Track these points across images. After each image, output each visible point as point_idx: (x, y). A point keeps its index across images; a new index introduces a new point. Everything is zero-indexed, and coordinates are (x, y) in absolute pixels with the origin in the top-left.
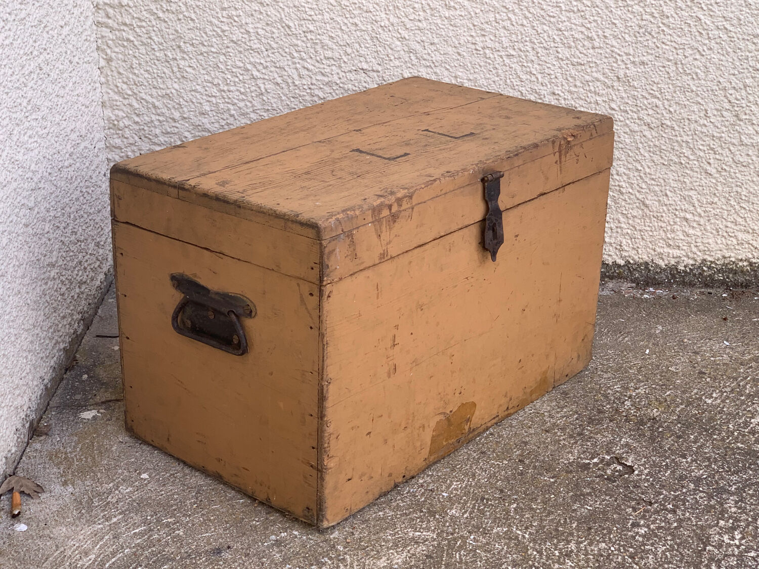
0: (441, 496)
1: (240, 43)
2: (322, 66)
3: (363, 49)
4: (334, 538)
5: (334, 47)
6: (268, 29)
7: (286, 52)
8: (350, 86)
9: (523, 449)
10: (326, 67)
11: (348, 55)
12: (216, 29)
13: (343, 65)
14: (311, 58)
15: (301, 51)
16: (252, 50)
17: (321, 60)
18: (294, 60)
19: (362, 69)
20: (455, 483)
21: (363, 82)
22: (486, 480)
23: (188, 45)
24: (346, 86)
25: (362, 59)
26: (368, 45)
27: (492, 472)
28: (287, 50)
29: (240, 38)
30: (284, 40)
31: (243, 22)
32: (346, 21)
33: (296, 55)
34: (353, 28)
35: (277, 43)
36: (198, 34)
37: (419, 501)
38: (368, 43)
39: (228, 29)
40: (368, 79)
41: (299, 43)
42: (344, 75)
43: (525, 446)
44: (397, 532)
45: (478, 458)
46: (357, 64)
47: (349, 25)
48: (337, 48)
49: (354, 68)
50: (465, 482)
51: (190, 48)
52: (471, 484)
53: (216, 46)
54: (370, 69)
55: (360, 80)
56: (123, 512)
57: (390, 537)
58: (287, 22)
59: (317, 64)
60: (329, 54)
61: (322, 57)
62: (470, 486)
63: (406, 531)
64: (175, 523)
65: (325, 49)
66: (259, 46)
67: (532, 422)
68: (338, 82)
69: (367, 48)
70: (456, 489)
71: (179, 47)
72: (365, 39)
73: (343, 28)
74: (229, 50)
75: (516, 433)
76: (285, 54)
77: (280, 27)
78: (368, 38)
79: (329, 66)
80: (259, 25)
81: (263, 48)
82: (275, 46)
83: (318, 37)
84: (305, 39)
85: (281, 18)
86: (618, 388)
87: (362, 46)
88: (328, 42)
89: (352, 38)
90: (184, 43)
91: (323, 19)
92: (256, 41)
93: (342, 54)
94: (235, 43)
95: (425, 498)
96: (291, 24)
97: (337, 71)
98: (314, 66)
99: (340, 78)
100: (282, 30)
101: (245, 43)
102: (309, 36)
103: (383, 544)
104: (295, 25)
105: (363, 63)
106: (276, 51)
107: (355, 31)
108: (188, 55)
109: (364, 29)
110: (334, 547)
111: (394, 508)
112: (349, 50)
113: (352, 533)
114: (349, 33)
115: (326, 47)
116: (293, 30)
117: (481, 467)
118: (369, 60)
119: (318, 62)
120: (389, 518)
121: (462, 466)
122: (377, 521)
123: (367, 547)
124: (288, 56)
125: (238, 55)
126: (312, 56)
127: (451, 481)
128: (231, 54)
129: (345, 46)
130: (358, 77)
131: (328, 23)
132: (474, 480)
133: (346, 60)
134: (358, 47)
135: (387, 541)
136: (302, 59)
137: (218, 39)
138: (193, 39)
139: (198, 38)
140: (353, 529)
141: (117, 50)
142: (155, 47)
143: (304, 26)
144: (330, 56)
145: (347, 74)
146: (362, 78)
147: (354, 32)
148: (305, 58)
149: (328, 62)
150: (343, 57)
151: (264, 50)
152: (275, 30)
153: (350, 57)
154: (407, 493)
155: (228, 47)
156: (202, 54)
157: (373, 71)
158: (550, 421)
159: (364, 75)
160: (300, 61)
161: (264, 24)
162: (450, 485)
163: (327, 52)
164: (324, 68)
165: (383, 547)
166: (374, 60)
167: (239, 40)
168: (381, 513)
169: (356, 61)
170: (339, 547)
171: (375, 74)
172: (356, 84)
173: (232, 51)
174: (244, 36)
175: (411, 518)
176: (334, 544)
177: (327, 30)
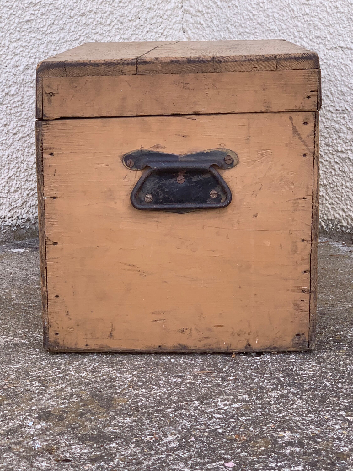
1: (263, 24)
2: (313, 44)
3: (341, 28)
5: (322, 27)
6: (281, 12)
7: (290, 32)
8: (331, 61)
10: (315, 45)
11: (331, 34)
12: (249, 14)
13: (327, 43)
14: (307, 37)
15: (300, 31)
16: (270, 30)
17: (313, 39)
18: (295, 39)
19: (340, 47)
21: (340, 58)
23: (233, 27)
24: (328, 62)
25: (340, 38)
26: (345, 26)
28: (291, 30)
29: (263, 21)
30: (290, 21)
31: (266, 8)
32: (330, 5)
33: (297, 34)
34: (335, 11)
35: (286, 24)
36: (239, 18)
38: (345, 24)
39: (257, 13)
40: (344, 56)
41: (299, 24)
42: (328, 52)
46: (337, 42)
47: (333, 7)
48: (324, 28)
49: (334, 46)
51: (234, 30)
53: (249, 28)
54: (345, 47)
55: (339, 56)
58: (292, 6)
59: (310, 42)
60: (318, 33)
61: (313, 36)
65: (316, 29)
66: (274, 27)
68: (323, 58)
69: (344, 28)
71: (228, 28)
72: (343, 20)
73: (329, 10)
74: (256, 31)
76: (290, 34)
77: (288, 11)
78: (345, 19)
79: (318, 44)
80: (275, 10)
81: (277, 29)
82: (284, 27)
83: (312, 18)
84: (303, 21)
85: (289, 4)
87: (341, 26)
88: (317, 22)
89: (334, 19)
90: (231, 25)
91: (315, 3)
92: (273, 23)
93: (326, 34)
94: (260, 25)
96: (295, 9)
97: (323, 48)
98: (308, 44)
99: (325, 55)
100: (290, 13)
101: (266, 25)
102: (306, 18)
104: (297, 9)
105: (341, 42)
106: (285, 31)
107: (337, 13)
108: (233, 35)
109: (342, 11)
112: (332, 30)
114: (332, 15)
115: (316, 28)
116: (296, 13)
118: (345, 39)
119: (311, 40)
124: (292, 35)
125: (262, 35)
126: (307, 35)
128: (257, 34)
129: (329, 26)
130: (337, 54)
131: (319, 6)
133: (329, 39)
134: (338, 27)
136: (300, 38)
137: (251, 21)
138: (236, 22)
139: (239, 21)
141: (194, 31)
142: (214, 28)
143: (303, 9)
144: (318, 35)
145: (330, 51)
146: (340, 55)
147: (335, 14)
148: (303, 37)
149: (317, 41)
150: (328, 36)
151: (277, 30)
152: (285, 14)
153: (332, 36)
155: (256, 28)
156: (240, 34)
157: (347, 48)
159: (341, 52)
160: (300, 40)
161: (278, 9)
163: (317, 32)
164: (314, 46)
166: (348, 39)
167: (262, 22)
169: (336, 40)
171: (349, 52)
172: (336, 60)
173: (259, 31)
174: (265, 19)
177: (318, 13)
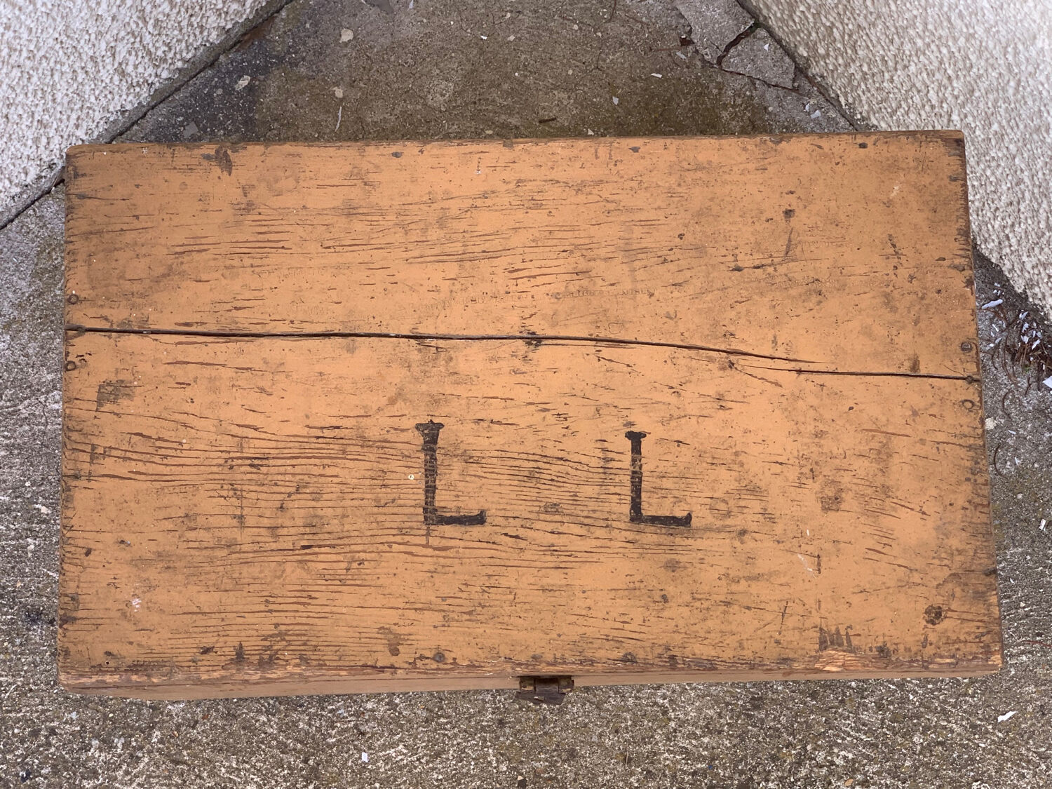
0: (357, 756)
4: (169, 714)
9: (553, 764)
20: (401, 747)
22: (440, 777)
27: (464, 770)
37: (324, 739)
43: (564, 761)
44: (240, 770)
45: (483, 727)
50: (414, 758)
52: (415, 768)
56: (13, 445)
57: (223, 770)
62: (410, 771)
63: (252, 776)
64: (44, 521)
67: (634, 725)
70: (388, 759)
75: (586, 725)
86: (845, 757)
95: (339, 741)
103: (205, 774)
110: (153, 728)
111: (287, 724)
113: (197, 722)
117: (466, 747)
120: (263, 735)
121: (447, 723)
122: (244, 728)
123: (185, 763)
127: (400, 740)
132: (427, 762)
135: (213, 774)
140: (203, 718)
154: (331, 711)
158: (657, 743)
162: (393, 745)
165: (198, 781)
168: (263, 718)
170: (158, 733)
175: (282, 760)
176: (157, 723)
